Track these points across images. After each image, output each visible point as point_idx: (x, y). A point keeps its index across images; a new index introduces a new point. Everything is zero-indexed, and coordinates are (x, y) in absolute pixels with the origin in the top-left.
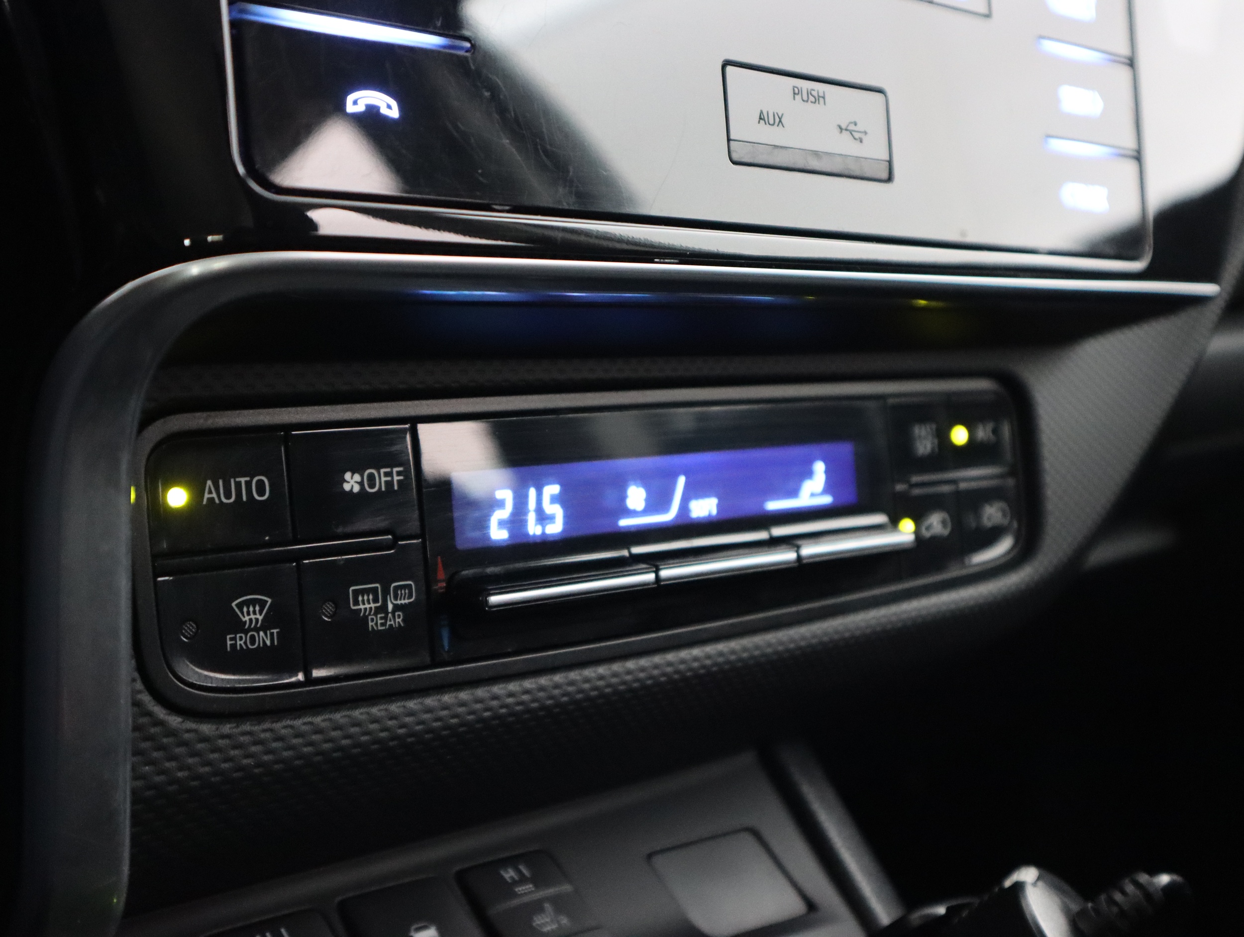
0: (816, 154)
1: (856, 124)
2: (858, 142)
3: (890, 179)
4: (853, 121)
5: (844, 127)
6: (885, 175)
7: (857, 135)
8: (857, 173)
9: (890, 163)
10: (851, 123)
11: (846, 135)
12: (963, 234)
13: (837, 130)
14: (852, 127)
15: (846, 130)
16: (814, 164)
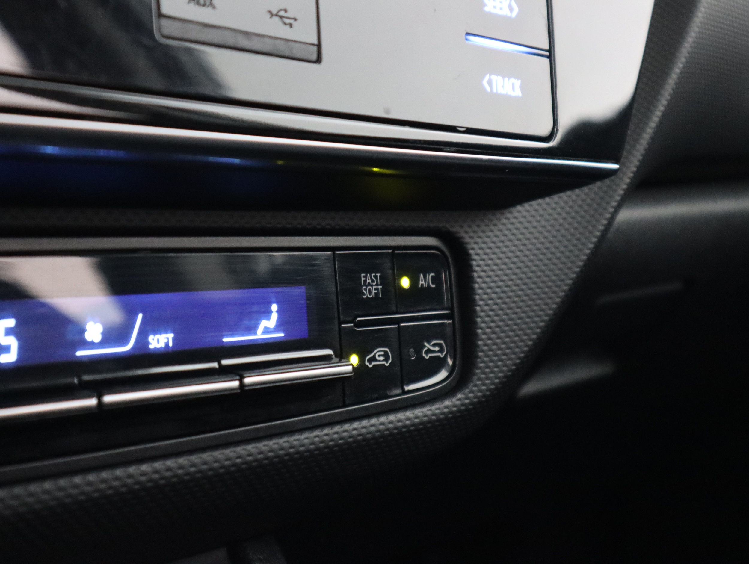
0: (246, 34)
1: (286, 11)
2: (288, 27)
3: (319, 60)
4: (283, 8)
5: (274, 12)
6: (314, 57)
7: (287, 21)
8: (287, 53)
9: (319, 46)
10: (281, 10)
11: (276, 19)
12: (387, 112)
13: (269, 15)
14: (282, 13)
15: (276, 15)
16: (244, 42)
